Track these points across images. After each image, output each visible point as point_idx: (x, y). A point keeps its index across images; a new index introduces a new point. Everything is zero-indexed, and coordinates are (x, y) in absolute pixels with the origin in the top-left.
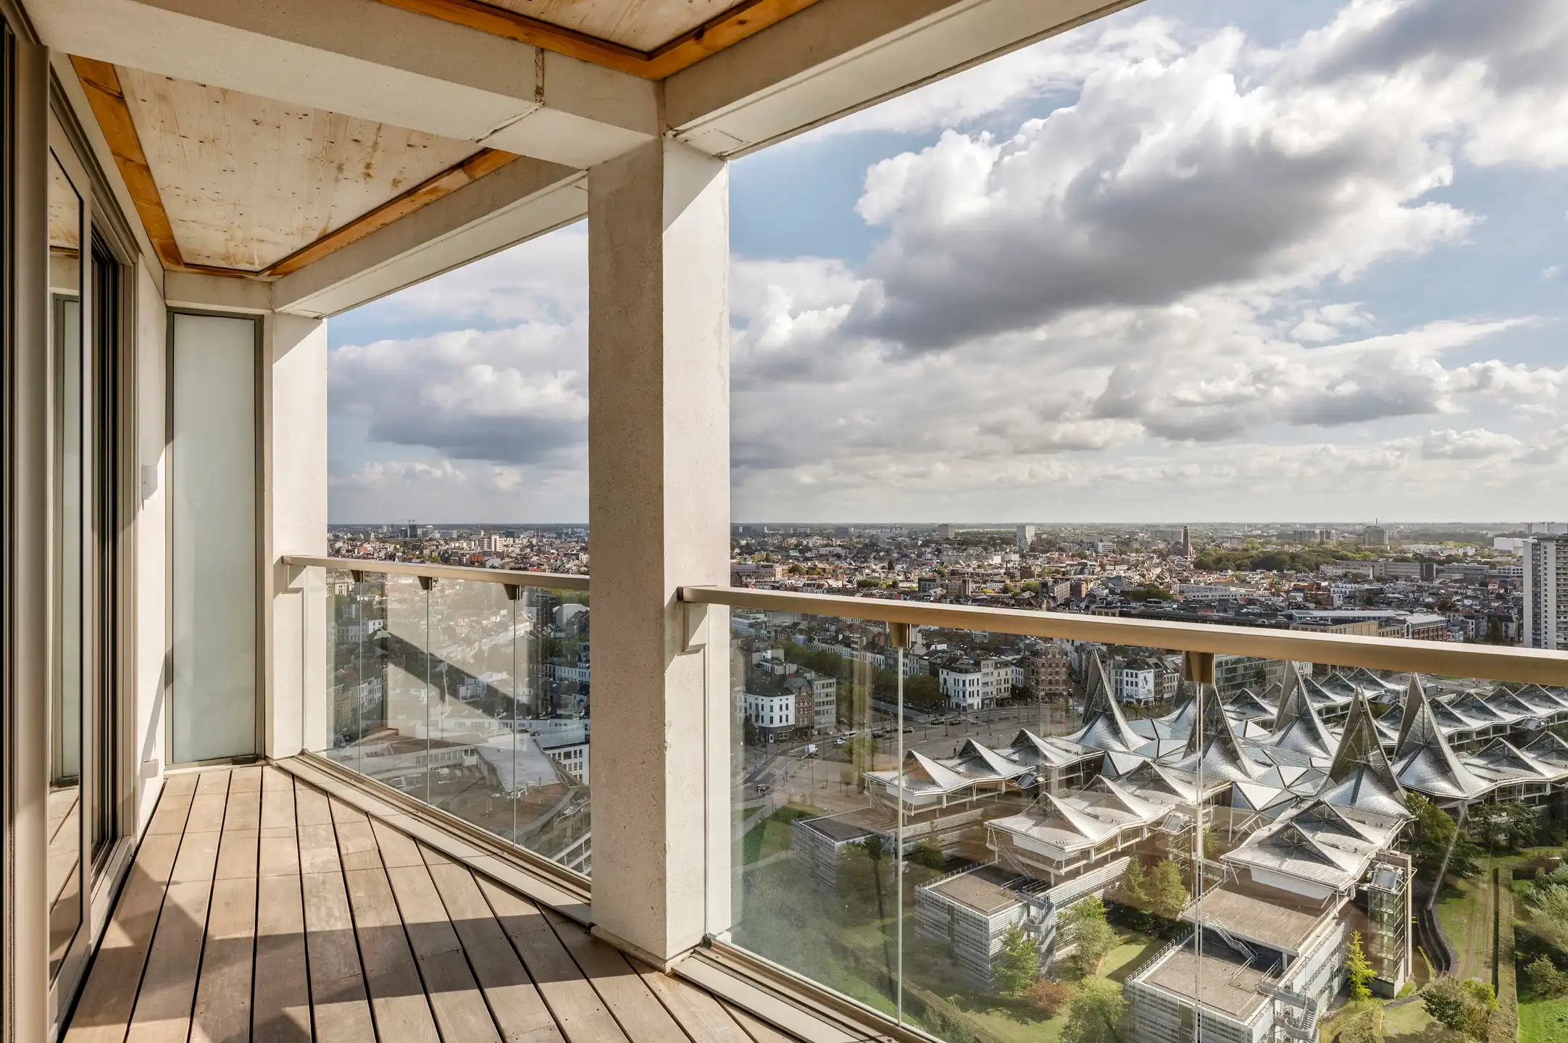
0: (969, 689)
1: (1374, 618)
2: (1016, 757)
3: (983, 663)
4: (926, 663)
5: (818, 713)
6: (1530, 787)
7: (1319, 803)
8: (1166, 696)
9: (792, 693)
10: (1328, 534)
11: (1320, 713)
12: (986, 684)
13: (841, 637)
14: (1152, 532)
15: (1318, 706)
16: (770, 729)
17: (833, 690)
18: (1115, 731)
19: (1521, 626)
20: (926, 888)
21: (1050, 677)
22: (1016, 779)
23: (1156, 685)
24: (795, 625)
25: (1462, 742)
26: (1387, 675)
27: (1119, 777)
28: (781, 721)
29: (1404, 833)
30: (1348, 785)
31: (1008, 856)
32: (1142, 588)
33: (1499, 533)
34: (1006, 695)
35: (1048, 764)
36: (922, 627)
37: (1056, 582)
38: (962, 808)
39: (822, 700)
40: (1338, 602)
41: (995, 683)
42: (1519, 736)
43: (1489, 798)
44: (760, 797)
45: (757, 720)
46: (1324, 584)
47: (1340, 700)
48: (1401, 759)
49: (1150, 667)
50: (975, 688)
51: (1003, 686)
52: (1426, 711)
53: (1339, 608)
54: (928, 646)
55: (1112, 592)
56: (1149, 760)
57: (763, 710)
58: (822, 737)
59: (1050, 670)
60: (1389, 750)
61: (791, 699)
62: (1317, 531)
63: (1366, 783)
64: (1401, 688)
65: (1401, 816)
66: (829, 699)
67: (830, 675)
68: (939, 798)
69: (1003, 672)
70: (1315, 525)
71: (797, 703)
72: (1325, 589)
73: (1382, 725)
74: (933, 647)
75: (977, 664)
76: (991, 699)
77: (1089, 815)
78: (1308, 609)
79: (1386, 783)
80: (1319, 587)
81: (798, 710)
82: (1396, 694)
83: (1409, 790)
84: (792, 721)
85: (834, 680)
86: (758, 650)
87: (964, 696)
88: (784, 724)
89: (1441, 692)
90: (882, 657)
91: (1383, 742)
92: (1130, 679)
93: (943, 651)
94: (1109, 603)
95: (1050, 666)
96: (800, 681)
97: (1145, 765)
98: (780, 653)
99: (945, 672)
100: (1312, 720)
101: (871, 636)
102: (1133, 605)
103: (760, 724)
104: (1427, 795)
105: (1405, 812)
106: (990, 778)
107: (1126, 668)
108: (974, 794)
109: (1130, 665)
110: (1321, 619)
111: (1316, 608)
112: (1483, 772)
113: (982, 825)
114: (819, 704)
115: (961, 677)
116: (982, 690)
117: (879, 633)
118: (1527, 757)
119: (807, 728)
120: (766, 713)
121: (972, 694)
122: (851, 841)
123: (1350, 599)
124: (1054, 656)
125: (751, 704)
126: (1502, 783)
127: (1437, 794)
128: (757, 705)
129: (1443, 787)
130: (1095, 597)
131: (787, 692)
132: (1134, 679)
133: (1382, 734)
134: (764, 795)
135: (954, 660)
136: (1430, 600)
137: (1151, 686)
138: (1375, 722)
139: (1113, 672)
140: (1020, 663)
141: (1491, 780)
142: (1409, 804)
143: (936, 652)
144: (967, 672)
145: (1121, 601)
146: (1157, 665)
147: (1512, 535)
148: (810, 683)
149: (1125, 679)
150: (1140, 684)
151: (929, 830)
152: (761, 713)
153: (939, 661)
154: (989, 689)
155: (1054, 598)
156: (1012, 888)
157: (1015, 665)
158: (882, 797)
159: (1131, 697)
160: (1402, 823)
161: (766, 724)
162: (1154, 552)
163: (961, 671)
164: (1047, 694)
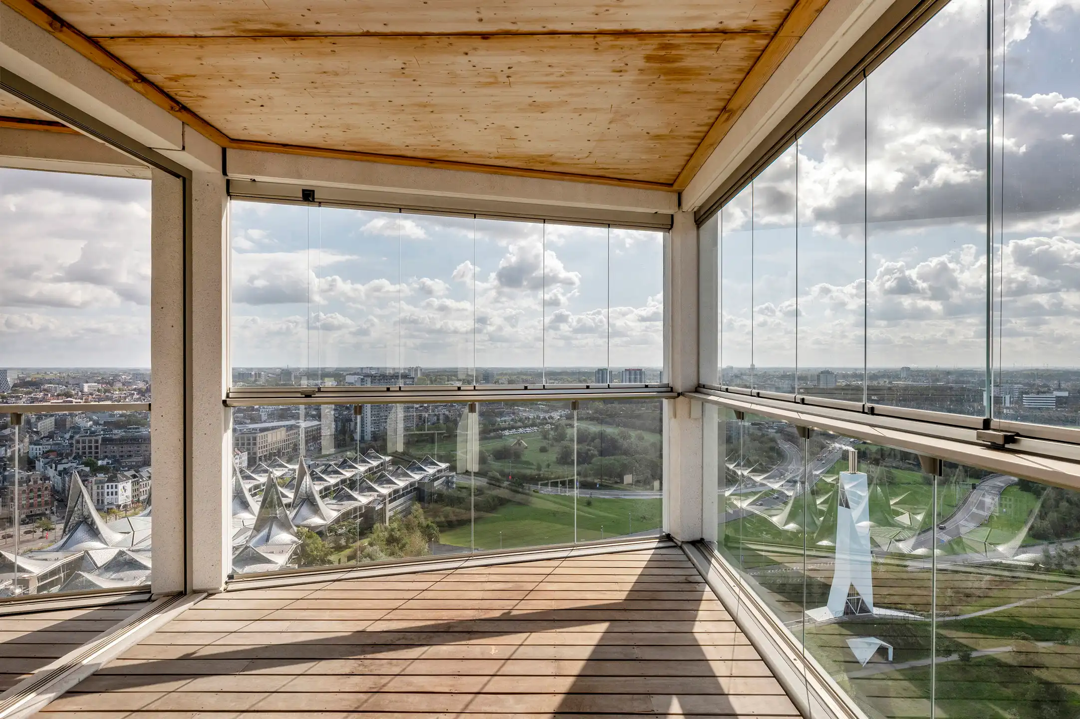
1: (284, 426)
6: (355, 509)
7: (247, 548)
8: (141, 498)
10: (260, 374)
11: (250, 490)
14: (134, 374)
15: (248, 486)
18: (94, 533)
19: (356, 423)
21: (31, 501)
23: (134, 491)
25: (326, 493)
26: (289, 462)
27: (98, 568)
29: (295, 553)
30: (264, 532)
32: (123, 419)
33: (348, 373)
35: (26, 576)
37: (39, 418)
40: (264, 418)
42: (352, 484)
43: (337, 521)
46: (256, 407)
47: (262, 479)
48: (294, 509)
49: (128, 478)
52: (307, 479)
53: (265, 422)
55: (96, 423)
56: (125, 549)
59: (32, 495)
60: (288, 506)
62: (253, 373)
63: (275, 529)
64: (297, 467)
65: (294, 542)
70: (252, 369)
72: (258, 410)
73: (285, 491)
78: (246, 423)
79: (285, 525)
80: (253, 409)
82: (294, 470)
83: (298, 526)
89: (318, 465)
91: (285, 501)
92: (110, 490)
94: (93, 433)
95: (31, 491)
97: (121, 553)
100: (244, 496)
102: (116, 431)
104: (307, 527)
105: (295, 539)
107: (108, 482)
109: (110, 480)
110: (253, 429)
111: (250, 423)
112: (335, 507)
118: (355, 494)
123: (271, 416)
124: (35, 482)
126: (342, 511)
127: (313, 525)
129: (316, 521)
130: (79, 428)
132: (114, 490)
133: (286, 497)
136: (314, 413)
137: (129, 492)
138: (280, 488)
139: (95, 487)
141: (339, 510)
142: (298, 535)
145: (103, 430)
146: (134, 476)
147: (355, 374)
149: (106, 490)
150: (120, 492)
155: (37, 433)
159: (112, 504)
160: (294, 546)
162: (135, 390)
164: (27, 516)
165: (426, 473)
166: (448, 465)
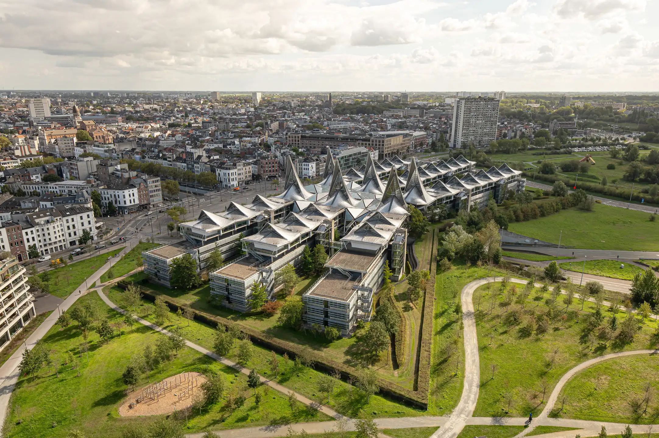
0: (231, 177)
1: (402, 134)
2: (254, 208)
3: (237, 164)
4: (209, 166)
5: (151, 196)
6: (447, 198)
7: (377, 213)
8: (321, 173)
9: (135, 187)
10: (387, 96)
11: (380, 176)
12: (239, 174)
13: (161, 155)
14: (316, 96)
15: (379, 173)
16: (125, 208)
17: (159, 183)
18: (299, 192)
19: (451, 135)
20: (215, 273)
21: (270, 169)
22: (255, 217)
23: (317, 169)
24: (133, 150)
25: (428, 183)
26: (404, 158)
27: (301, 211)
28: (131, 202)
29: (406, 220)
30: (387, 205)
31: (252, 253)
32: (311, 124)
33: (447, 96)
34: (250, 178)
35: (269, 209)
36: (206, 147)
37: (272, 122)
38: (231, 234)
39: (153, 189)
40: (389, 128)
41: (244, 174)
42: (445, 179)
43: (434, 204)
44: (123, 243)
45: (116, 203)
46: (385, 120)
47: (387, 170)
48: (407, 192)
49: (314, 161)
50: (234, 177)
51: (248, 175)
52: (416, 172)
53: (390, 130)
54: (209, 157)
55: (298, 126)
56: (313, 203)
57: (119, 197)
58: (155, 208)
59: (270, 165)
60: (403, 189)
61: (135, 191)
62: (383, 96)
63: (394, 203)
64: (409, 163)
65: (405, 214)
66: (157, 188)
67: (156, 176)
68: (219, 231)
69: (247, 168)
70: (382, 93)
71: (139, 192)
72: (385, 122)
73: (401, 179)
74: (212, 158)
75: (235, 165)
76: (243, 181)
77: (288, 230)
78: (378, 131)
79: (401, 202)
80: (382, 121)
81: (140, 196)
82: (407, 165)
83: (408, 204)
84: (137, 202)
85: (159, 178)
86: (111, 165)
87: (229, 181)
88: (133, 203)
89: (422, 164)
90: (185, 165)
91: (401, 186)
92: (305, 167)
93: (217, 160)
94: (296, 132)
95: (270, 163)
96: (139, 180)
97: (311, 205)
98: (126, 166)
99: (219, 170)
100: (376, 179)
101: (178, 153)
102: (307, 132)
103: (119, 205)
104: (414, 205)
105: (406, 212)
106: (243, 219)
107: (304, 162)
108: (236, 226)
109: (305, 161)
110: (383, 135)
111: (381, 131)
112: (433, 194)
113: (239, 240)
114: (152, 192)
115: (227, 172)
116: (238, 177)
117: (183, 152)
118: (447, 186)
119: (147, 204)
120: (121, 199)
121: (233, 180)
122: (175, 257)
123: (394, 126)
124: (271, 158)
125: (111, 195)
126: (439, 197)
127: (418, 204)
128: (115, 195)
129: (420, 201)
130: (290, 128)
131: (133, 186)
132: (307, 167)
133: (401, 183)
134: (125, 241)
135: (223, 163)
136: (422, 125)
137: (314, 169)
138: (398, 177)
139: (298, 164)
140: (255, 163)
141: (436, 197)
142: (408, 209)
143: (214, 160)
144: (229, 169)
145: (302, 130)
146: (317, 160)
147: (451, 97)
148: (145, 181)
149: (303, 167)
150: (310, 169)
151: (215, 246)
152: (118, 199)
153: (215, 164)
154: (241, 176)
155: (271, 130)
156: (255, 266)
157: (253, 164)
158: (190, 234)
159: (306, 175)
160: (405, 216)
161: (122, 204)
162: (317, 106)
163: (227, 169)
164: (269, 177)
165: (502, 178)
166: (520, 172)
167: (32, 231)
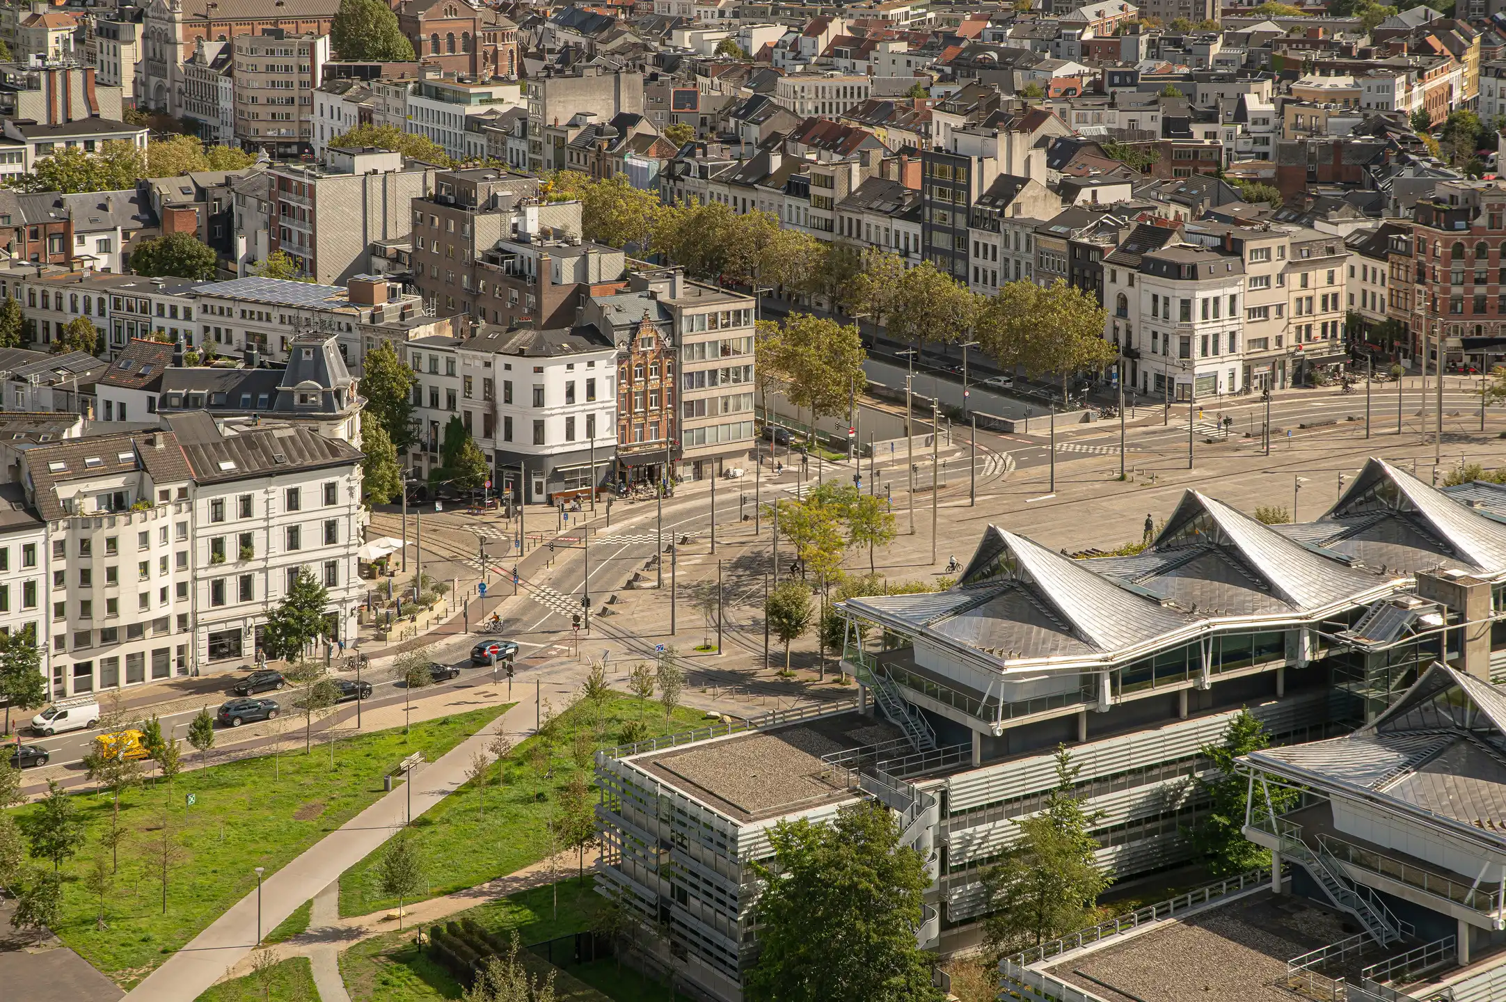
0: (1201, 328)
2: (1353, 547)
3: (1250, 245)
4: (1061, 246)
5: (695, 408)
9: (607, 343)
12: (1260, 312)
13: (776, 162)
16: (536, 463)
17: (746, 331)
20: (1039, 967)
21: (1480, 290)
22: (1352, 617)
24: (623, 122)
28: (570, 435)
31: (1315, 867)
34: (1321, 347)
35: (1457, 572)
36: (1052, 128)
38: (1166, 711)
39: (707, 366)
41: (1291, 309)
44: (496, 678)
45: (488, 433)
50: (1223, 326)
51: (1319, 318)
54: (1066, 191)
57: (508, 400)
58: (705, 485)
59: (1482, 265)
61: (604, 369)
66: (732, 362)
67: (737, 287)
68: (1088, 683)
69: (1318, 277)
71: (625, 375)
74: (1085, 195)
75: (1231, 248)
76: (1276, 363)
81: (626, 401)
84: (606, 435)
85: (749, 303)
86: (492, 205)
87: (1185, 351)
88: (581, 441)
90: (915, 229)
93: (1118, 209)
95: (1481, 251)
96: (634, 307)
98: (569, 217)
99: (1123, 274)
101: (877, 155)
103: (503, 446)
106: (1267, 617)
108: (1207, 667)
113: (1227, 764)
114: (697, 379)
115: (1177, 290)
116: (1249, 330)
117: (907, 150)
119: (660, 456)
120: (520, 412)
121: (1211, 346)
122: (792, 818)
125: (468, 381)
128: (489, 383)
131: (597, 336)
134: (510, 671)
135: (1156, 234)
140: (1375, 246)
143: (1096, 209)
144: (1193, 274)
148: (668, 314)
151: (1054, 782)
152: (504, 410)
153: (1102, 241)
154: (1270, 328)
156: (1328, 970)
157: (1363, 250)
158: (898, 677)
161: (522, 443)
163: (1175, 271)
164: (1468, 344)
167: (29, 549)
